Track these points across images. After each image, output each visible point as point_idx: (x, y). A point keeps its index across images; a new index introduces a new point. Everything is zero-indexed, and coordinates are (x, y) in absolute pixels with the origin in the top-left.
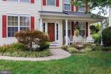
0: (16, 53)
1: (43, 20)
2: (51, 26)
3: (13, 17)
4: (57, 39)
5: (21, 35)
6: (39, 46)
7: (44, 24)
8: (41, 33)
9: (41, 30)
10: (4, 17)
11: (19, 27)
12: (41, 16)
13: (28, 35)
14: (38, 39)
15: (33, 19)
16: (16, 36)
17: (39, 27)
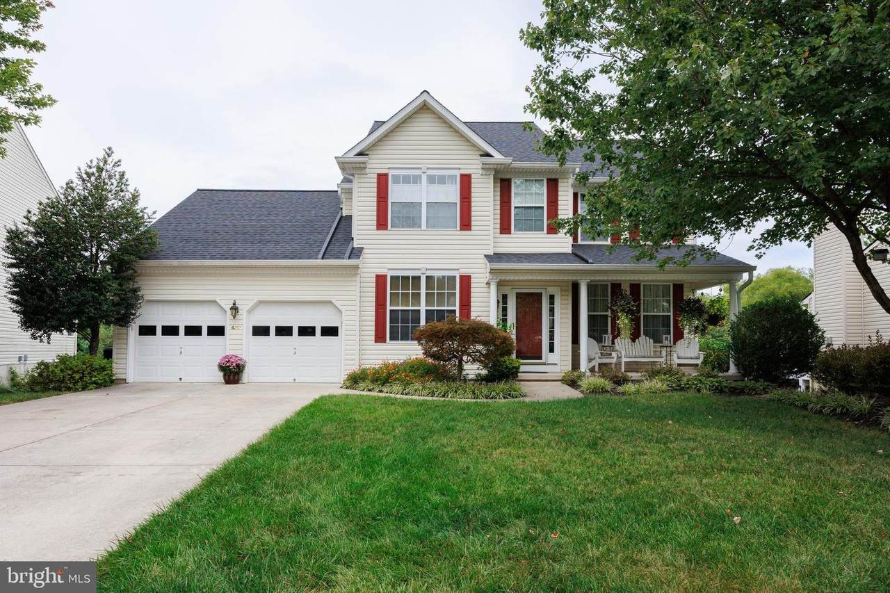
0: (418, 385)
1: (500, 284)
2: (530, 304)
3: (405, 278)
4: (552, 350)
5: (431, 337)
6: (484, 372)
7: (505, 297)
8: (489, 328)
9: (492, 319)
10: (381, 280)
11: (423, 308)
12: (492, 271)
13: (451, 334)
14: (480, 347)
15: (466, 281)
16: (419, 339)
17: (485, 309)
